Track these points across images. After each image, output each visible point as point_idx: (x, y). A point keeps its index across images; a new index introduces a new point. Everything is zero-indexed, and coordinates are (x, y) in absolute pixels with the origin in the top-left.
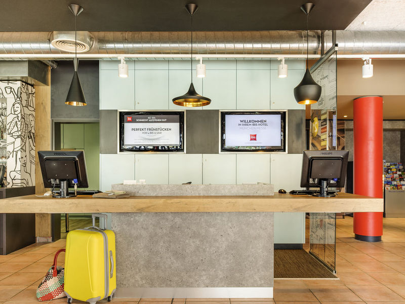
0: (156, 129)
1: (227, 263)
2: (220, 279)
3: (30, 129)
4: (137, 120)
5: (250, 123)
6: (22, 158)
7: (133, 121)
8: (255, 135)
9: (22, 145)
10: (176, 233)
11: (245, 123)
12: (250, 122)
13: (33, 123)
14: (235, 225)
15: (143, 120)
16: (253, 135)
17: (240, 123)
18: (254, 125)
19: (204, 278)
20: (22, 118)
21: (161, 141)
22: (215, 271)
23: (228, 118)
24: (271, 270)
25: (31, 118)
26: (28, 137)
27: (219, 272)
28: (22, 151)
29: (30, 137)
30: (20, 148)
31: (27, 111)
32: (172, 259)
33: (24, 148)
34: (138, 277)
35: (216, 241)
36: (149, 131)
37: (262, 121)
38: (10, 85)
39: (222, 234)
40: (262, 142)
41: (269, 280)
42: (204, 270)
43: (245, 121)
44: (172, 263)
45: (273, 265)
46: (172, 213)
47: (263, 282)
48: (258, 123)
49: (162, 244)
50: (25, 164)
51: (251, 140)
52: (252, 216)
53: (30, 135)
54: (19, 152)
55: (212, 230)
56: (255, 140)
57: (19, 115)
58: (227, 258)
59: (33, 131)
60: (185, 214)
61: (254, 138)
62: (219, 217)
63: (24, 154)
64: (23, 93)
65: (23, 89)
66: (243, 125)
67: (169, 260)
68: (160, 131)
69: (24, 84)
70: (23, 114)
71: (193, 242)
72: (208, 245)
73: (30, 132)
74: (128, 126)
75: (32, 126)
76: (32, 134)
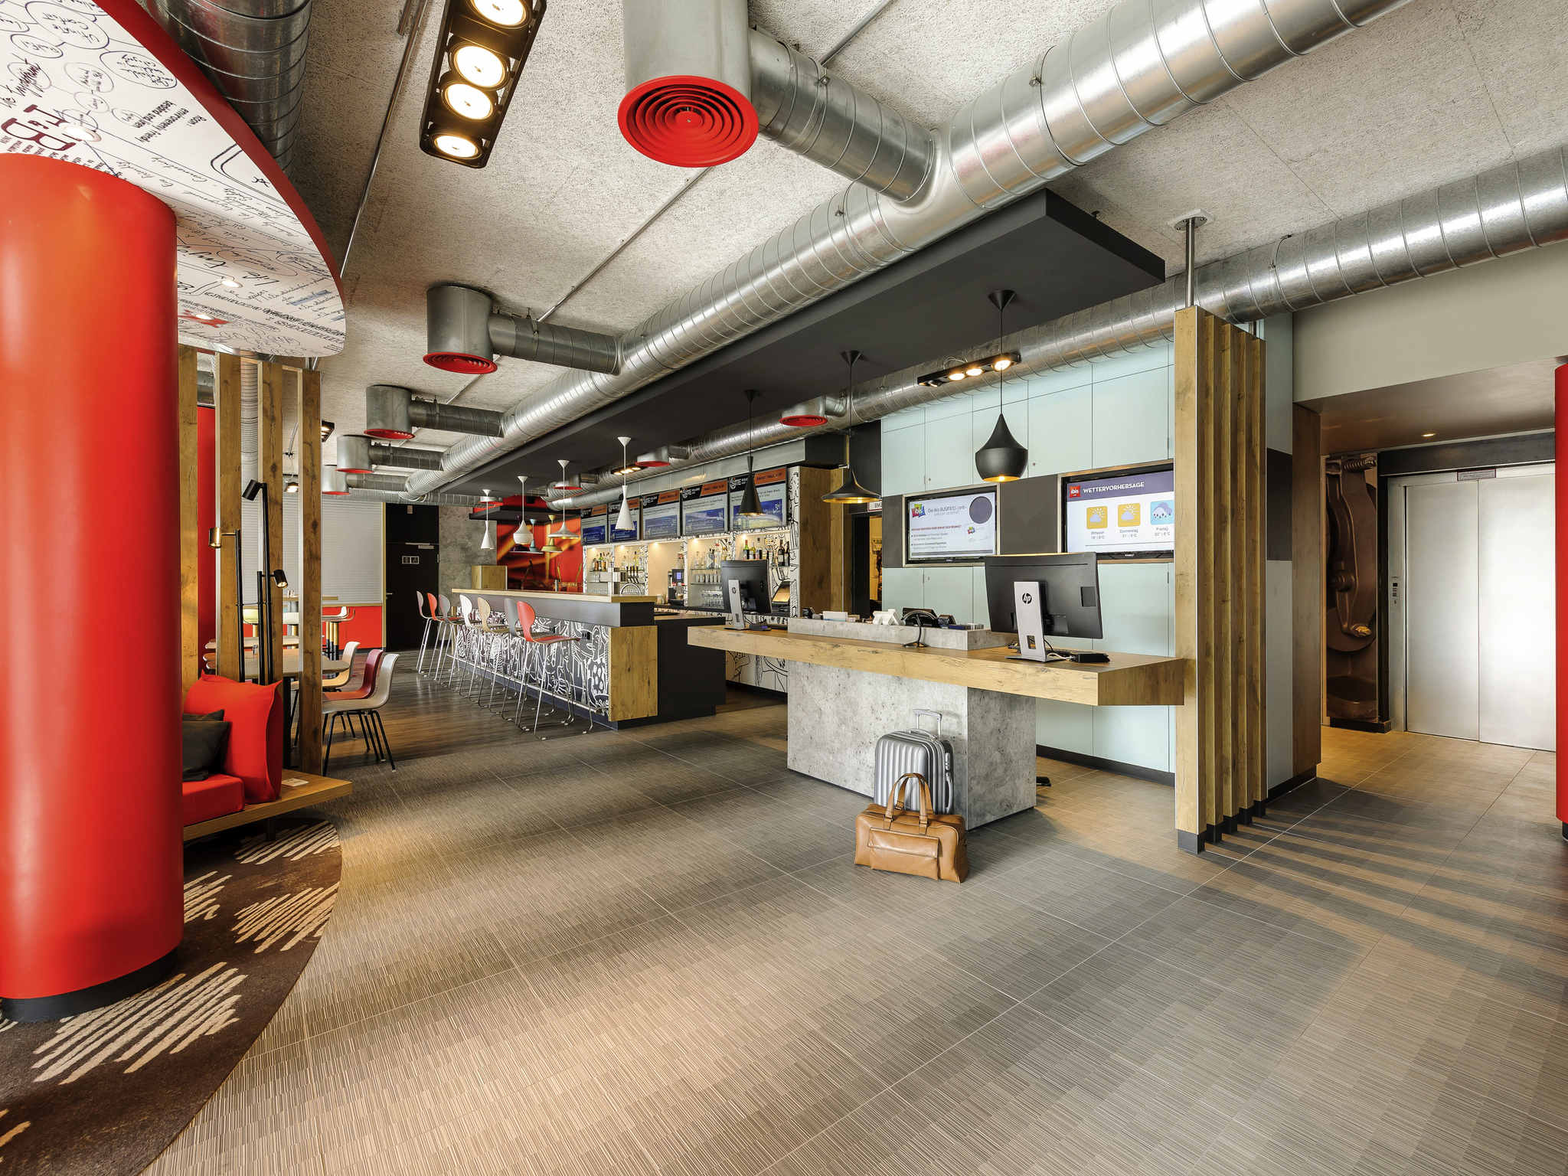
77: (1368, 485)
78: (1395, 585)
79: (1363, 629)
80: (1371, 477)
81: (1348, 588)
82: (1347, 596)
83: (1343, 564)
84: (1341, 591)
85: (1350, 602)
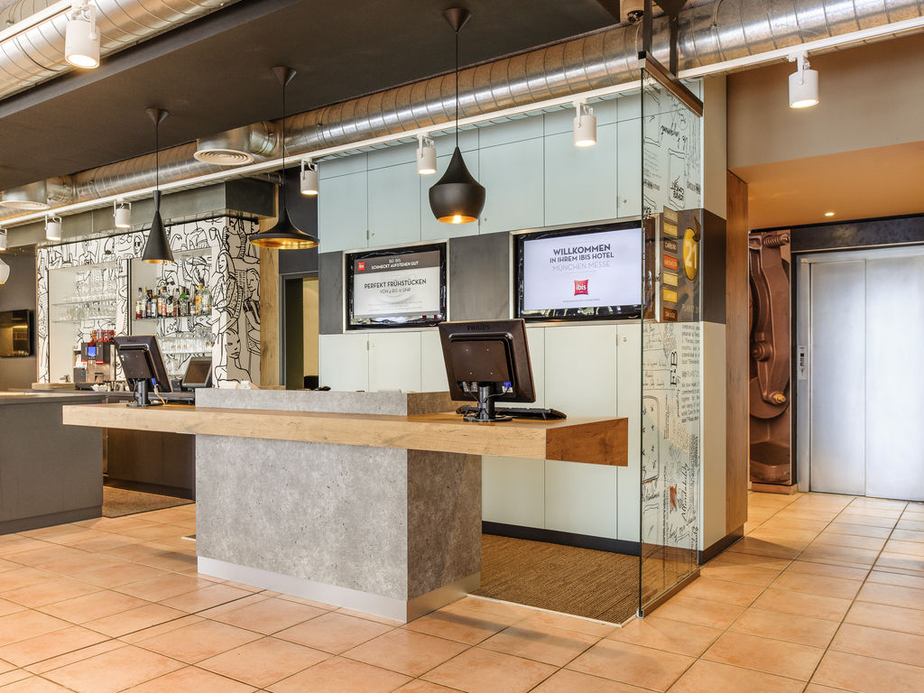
0: (402, 283)
1: (337, 541)
2: (326, 569)
3: (247, 295)
4: (373, 268)
5: (575, 255)
6: (230, 344)
7: (367, 270)
8: (586, 283)
9: (230, 324)
10: (269, 475)
11: (565, 256)
12: (574, 251)
13: (255, 285)
14: (347, 469)
15: (381, 267)
16: (580, 283)
17: (553, 256)
18: (583, 258)
19: (305, 561)
20: (230, 277)
21: (411, 305)
22: (319, 552)
23: (530, 246)
24: (402, 566)
25: (250, 275)
26: (245, 308)
27: (325, 553)
28: (230, 332)
29: (248, 308)
30: (225, 328)
31: (240, 265)
32: (264, 520)
33: (235, 328)
34: (224, 544)
35: (320, 496)
36: (391, 288)
37: (599, 248)
38: (216, 225)
39: (330, 484)
40: (601, 296)
41: (400, 585)
42: (304, 547)
43: (563, 251)
44: (264, 528)
45: (406, 556)
46: (263, 439)
47: (390, 587)
48: (591, 254)
49: (251, 492)
50: (238, 354)
51: (577, 293)
52: (372, 455)
53: (249, 304)
54: (225, 334)
55: (315, 475)
56: (585, 292)
57: (225, 273)
58: (337, 531)
59: (255, 297)
60: (280, 443)
61: (582, 289)
62: (324, 453)
63: (234, 338)
64: (231, 236)
65: (231, 229)
66: (560, 260)
67: (260, 521)
68: (407, 286)
69: (234, 220)
70: (231, 270)
71: (291, 494)
72: (309, 502)
73: (248, 300)
74: (360, 280)
75: (252, 289)
76: (252, 303)
77: (783, 260)
78: (802, 355)
79: (779, 397)
80: (786, 252)
81: (766, 359)
82: (766, 365)
83: (763, 335)
84: (761, 361)
85: (769, 371)
